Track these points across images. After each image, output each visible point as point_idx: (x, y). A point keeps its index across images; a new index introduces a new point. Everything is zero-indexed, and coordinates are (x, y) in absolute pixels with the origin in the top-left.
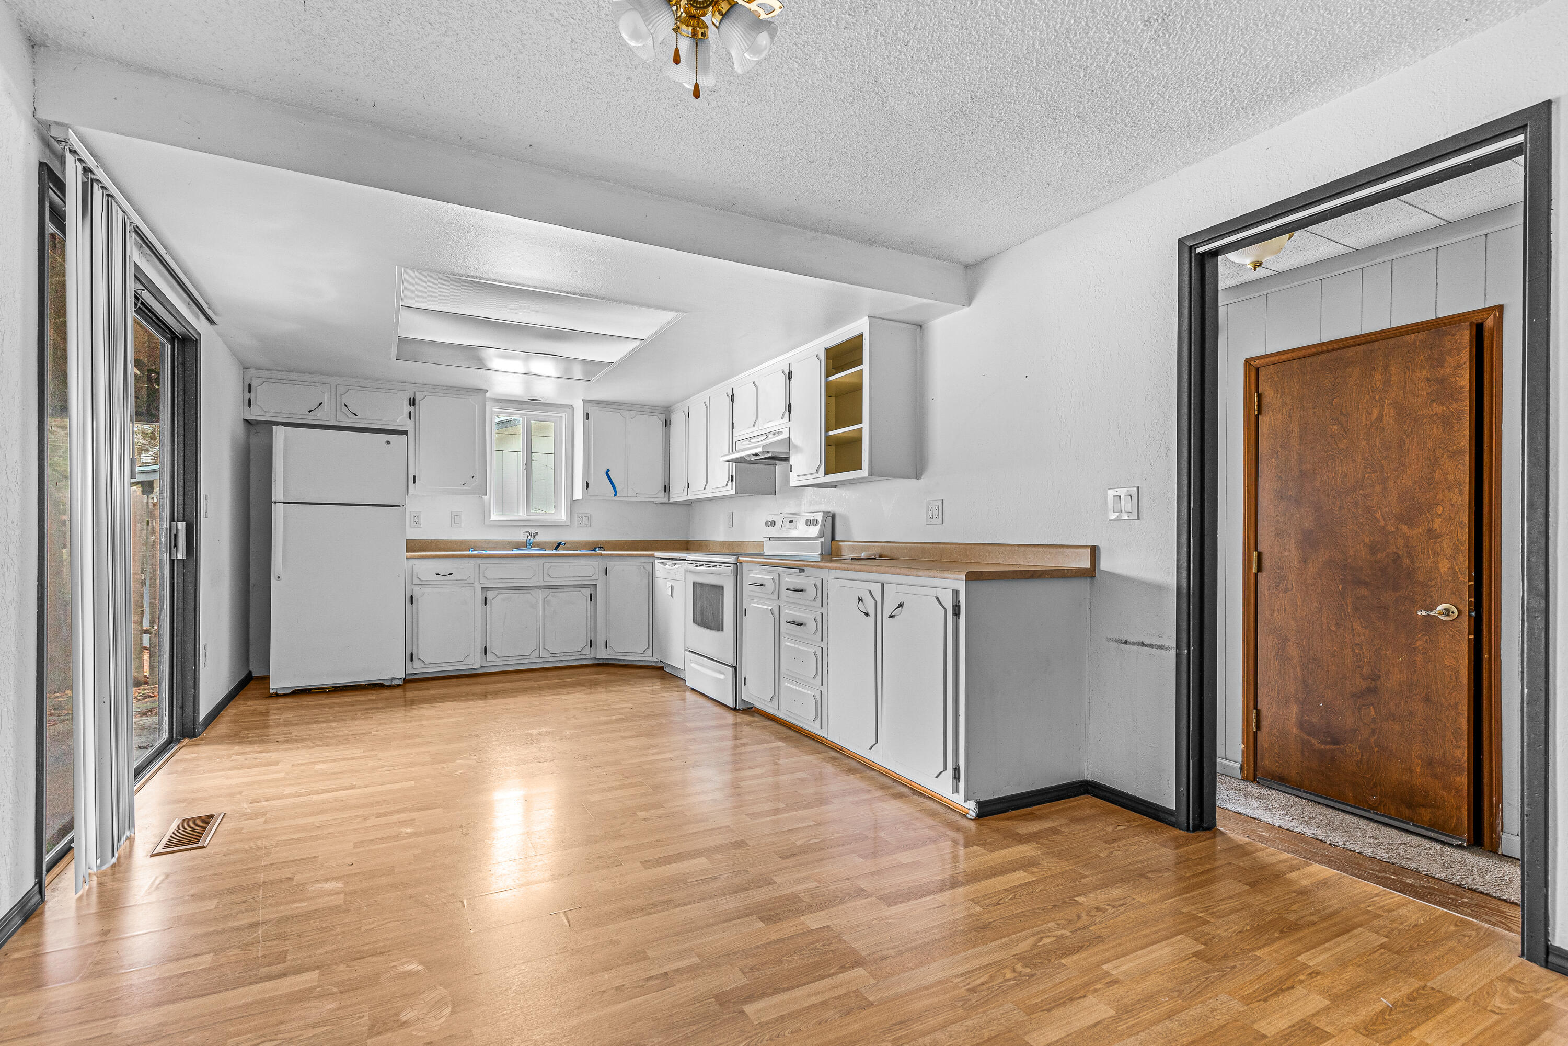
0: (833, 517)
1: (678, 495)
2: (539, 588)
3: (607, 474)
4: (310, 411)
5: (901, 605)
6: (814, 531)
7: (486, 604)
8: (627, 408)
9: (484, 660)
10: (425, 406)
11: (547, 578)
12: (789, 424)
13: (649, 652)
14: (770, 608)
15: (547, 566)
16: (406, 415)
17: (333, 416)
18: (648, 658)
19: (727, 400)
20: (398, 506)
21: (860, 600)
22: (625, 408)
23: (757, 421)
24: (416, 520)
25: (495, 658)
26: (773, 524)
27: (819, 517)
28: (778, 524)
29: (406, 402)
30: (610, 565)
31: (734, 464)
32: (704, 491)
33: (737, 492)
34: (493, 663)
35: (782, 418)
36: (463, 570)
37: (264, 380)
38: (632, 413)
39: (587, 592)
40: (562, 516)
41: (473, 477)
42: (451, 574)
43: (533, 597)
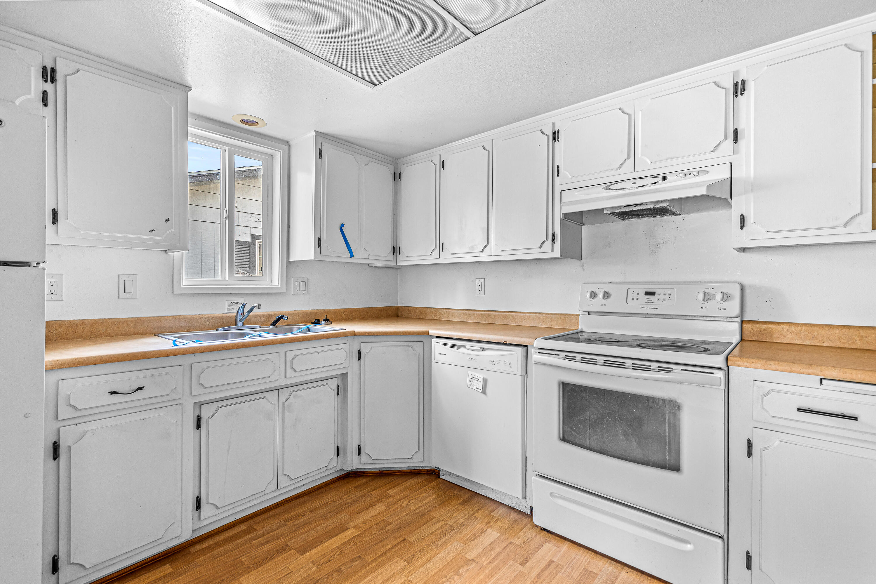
2: (279, 389)
3: (341, 230)
7: (200, 427)
9: (197, 520)
11: (290, 374)
13: (418, 454)
15: (290, 356)
16: (35, 95)
18: (415, 464)
22: (358, 151)
25: (213, 511)
28: (618, 296)
29: (35, 74)
30: (365, 347)
34: (212, 517)
35: (716, 149)
38: (365, 159)
39: (334, 384)
41: (167, 220)
42: (141, 388)
43: (270, 403)
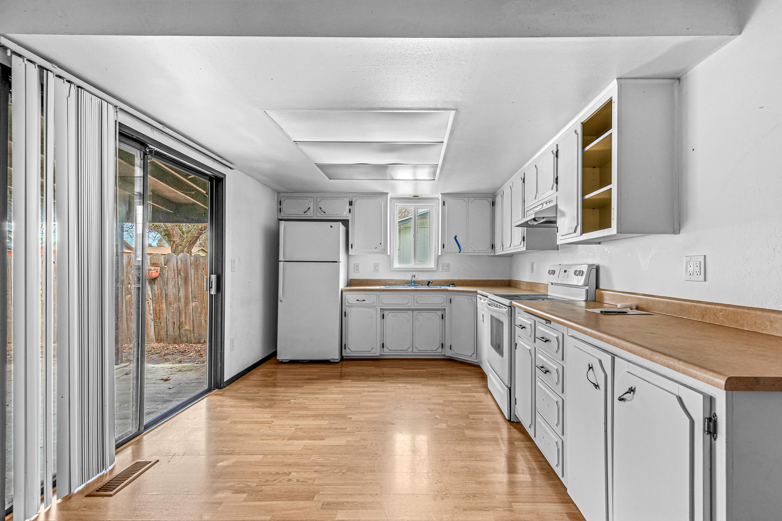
0: (598, 269)
1: (499, 252)
2: (413, 310)
3: (455, 238)
4: (305, 212)
5: (632, 390)
6: (581, 280)
7: (383, 318)
8: (468, 196)
9: (382, 351)
10: (358, 204)
11: (416, 304)
12: (557, 194)
13: (474, 356)
14: (529, 348)
15: (416, 297)
16: (348, 211)
17: (315, 215)
18: (473, 360)
19: (521, 181)
20: (337, 262)
21: (591, 368)
22: (467, 196)
23: (537, 195)
24: (357, 268)
25: (388, 351)
26: (553, 272)
27: (585, 268)
28: (557, 273)
29: (348, 204)
30: (453, 297)
31: (525, 228)
32: (510, 248)
33: (527, 249)
34: (387, 353)
35: (552, 189)
36: (370, 298)
37: (286, 198)
38: (471, 199)
39: (440, 313)
40: (432, 265)
41: (380, 244)
42: (364, 300)
43: (409, 315)
